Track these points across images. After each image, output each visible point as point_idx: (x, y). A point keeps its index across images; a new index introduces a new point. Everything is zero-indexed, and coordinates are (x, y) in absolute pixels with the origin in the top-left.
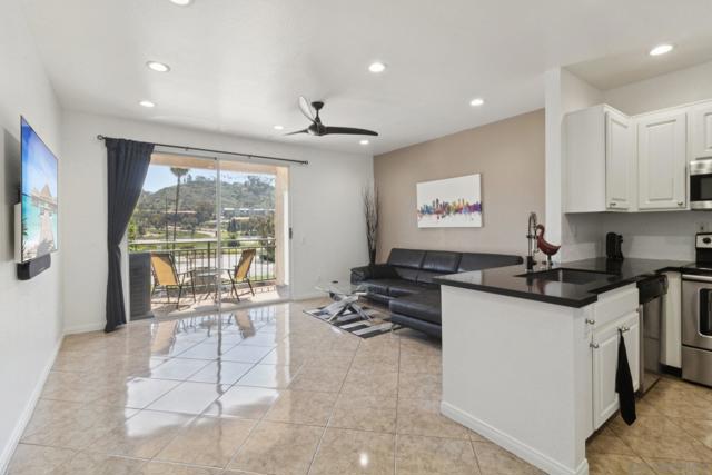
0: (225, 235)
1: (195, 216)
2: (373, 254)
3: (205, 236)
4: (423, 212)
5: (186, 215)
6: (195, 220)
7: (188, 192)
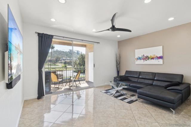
0: (63, 65)
1: (56, 60)
2: (118, 72)
3: (58, 65)
4: (137, 59)
5: (53, 60)
6: (55, 61)
7: (54, 54)
